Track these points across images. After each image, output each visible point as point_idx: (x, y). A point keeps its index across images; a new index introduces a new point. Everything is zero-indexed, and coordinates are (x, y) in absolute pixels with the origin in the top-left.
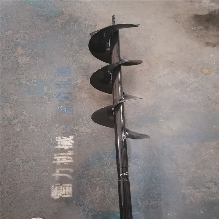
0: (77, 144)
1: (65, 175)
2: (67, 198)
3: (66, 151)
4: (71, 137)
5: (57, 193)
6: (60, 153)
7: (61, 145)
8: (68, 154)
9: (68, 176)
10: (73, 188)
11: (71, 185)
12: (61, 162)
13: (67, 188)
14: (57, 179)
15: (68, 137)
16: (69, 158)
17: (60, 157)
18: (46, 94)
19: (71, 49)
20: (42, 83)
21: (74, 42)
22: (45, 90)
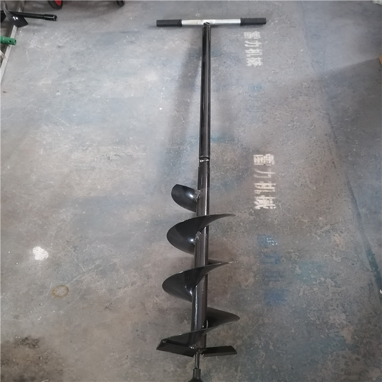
0: (251, 200)
1: (261, 172)
2: (258, 154)
3: (262, 194)
4: (258, 207)
5: (269, 158)
6: (269, 192)
7: (268, 200)
8: (261, 191)
9: (259, 172)
10: (253, 161)
11: (255, 164)
12: (267, 184)
13: (259, 162)
14: (270, 169)
15: (262, 208)
16: (259, 187)
17: (268, 188)
18: (296, 262)
19: (267, 340)
20: (304, 278)
21: (262, 353)
22: (297, 269)
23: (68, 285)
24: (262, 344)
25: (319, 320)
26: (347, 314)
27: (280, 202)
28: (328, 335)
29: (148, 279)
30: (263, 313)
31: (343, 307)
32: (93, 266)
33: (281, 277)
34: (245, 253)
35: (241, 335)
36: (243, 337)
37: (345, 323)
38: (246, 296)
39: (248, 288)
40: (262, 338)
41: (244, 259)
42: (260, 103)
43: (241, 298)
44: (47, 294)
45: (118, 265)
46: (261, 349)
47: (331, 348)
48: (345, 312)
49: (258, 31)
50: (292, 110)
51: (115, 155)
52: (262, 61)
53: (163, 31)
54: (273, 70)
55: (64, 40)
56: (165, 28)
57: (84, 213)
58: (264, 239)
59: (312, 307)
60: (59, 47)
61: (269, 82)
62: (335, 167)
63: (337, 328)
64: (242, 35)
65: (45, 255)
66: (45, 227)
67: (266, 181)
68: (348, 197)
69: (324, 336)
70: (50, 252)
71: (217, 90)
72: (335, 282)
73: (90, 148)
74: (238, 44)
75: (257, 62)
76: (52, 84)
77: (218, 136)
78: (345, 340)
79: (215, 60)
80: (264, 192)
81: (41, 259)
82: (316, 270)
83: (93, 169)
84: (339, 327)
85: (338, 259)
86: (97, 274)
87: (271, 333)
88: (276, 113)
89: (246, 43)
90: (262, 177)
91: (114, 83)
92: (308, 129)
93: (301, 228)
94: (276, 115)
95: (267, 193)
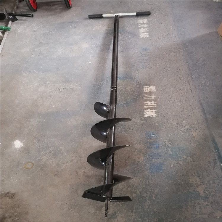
0: (142, 112)
1: (148, 96)
2: (146, 86)
3: (148, 108)
4: (146, 116)
5: (153, 88)
6: (152, 107)
7: (152, 111)
8: (148, 107)
9: (146, 96)
10: (143, 90)
12: (151, 103)
13: (146, 90)
14: (153, 94)
15: (148, 116)
16: (147, 105)
17: (152, 105)
18: (169, 147)
19: (151, 194)
20: (174, 157)
21: (148, 202)
22: (170, 151)
23: (33, 162)
24: (148, 196)
25: (183, 181)
26: (201, 178)
27: (159, 113)
28: (189, 191)
29: (80, 158)
30: (149, 178)
31: (198, 174)
32: (49, 151)
33: (160, 156)
34: (138, 142)
35: (135, 191)
36: (136, 192)
37: (199, 183)
38: (139, 168)
39: (139, 163)
40: (148, 192)
41: (138, 146)
42: (147, 57)
43: (136, 169)
44: (21, 167)
45: (63, 150)
46: (147, 199)
47: (191, 198)
48: (199, 177)
49: (146, 19)
50: (166, 61)
51: (63, 88)
52: (149, 35)
53: (92, 21)
54: (155, 40)
55: (37, 27)
56: (94, 19)
57: (44, 121)
58: (150, 134)
59: (179, 174)
60: (34, 31)
61: (153, 46)
62: (192, 92)
63: (194, 186)
64: (138, 21)
65: (21, 145)
66: (22, 129)
67: (150, 101)
68: (200, 109)
69: (186, 191)
70: (24, 143)
71: (123, 52)
72: (193, 159)
73: (49, 85)
74: (135, 26)
75: (146, 35)
76: (29, 51)
77: (123, 76)
78: (199, 194)
79: (121, 35)
80: (150, 107)
81: (19, 147)
82: (181, 152)
83: (51, 96)
84: (195, 186)
85: (195, 145)
86: (50, 156)
87: (153, 190)
88: (157, 63)
89: (139, 26)
90: (149, 99)
91: (64, 49)
92: (175, 71)
93: (172, 128)
94: (157, 64)
95: (151, 107)
